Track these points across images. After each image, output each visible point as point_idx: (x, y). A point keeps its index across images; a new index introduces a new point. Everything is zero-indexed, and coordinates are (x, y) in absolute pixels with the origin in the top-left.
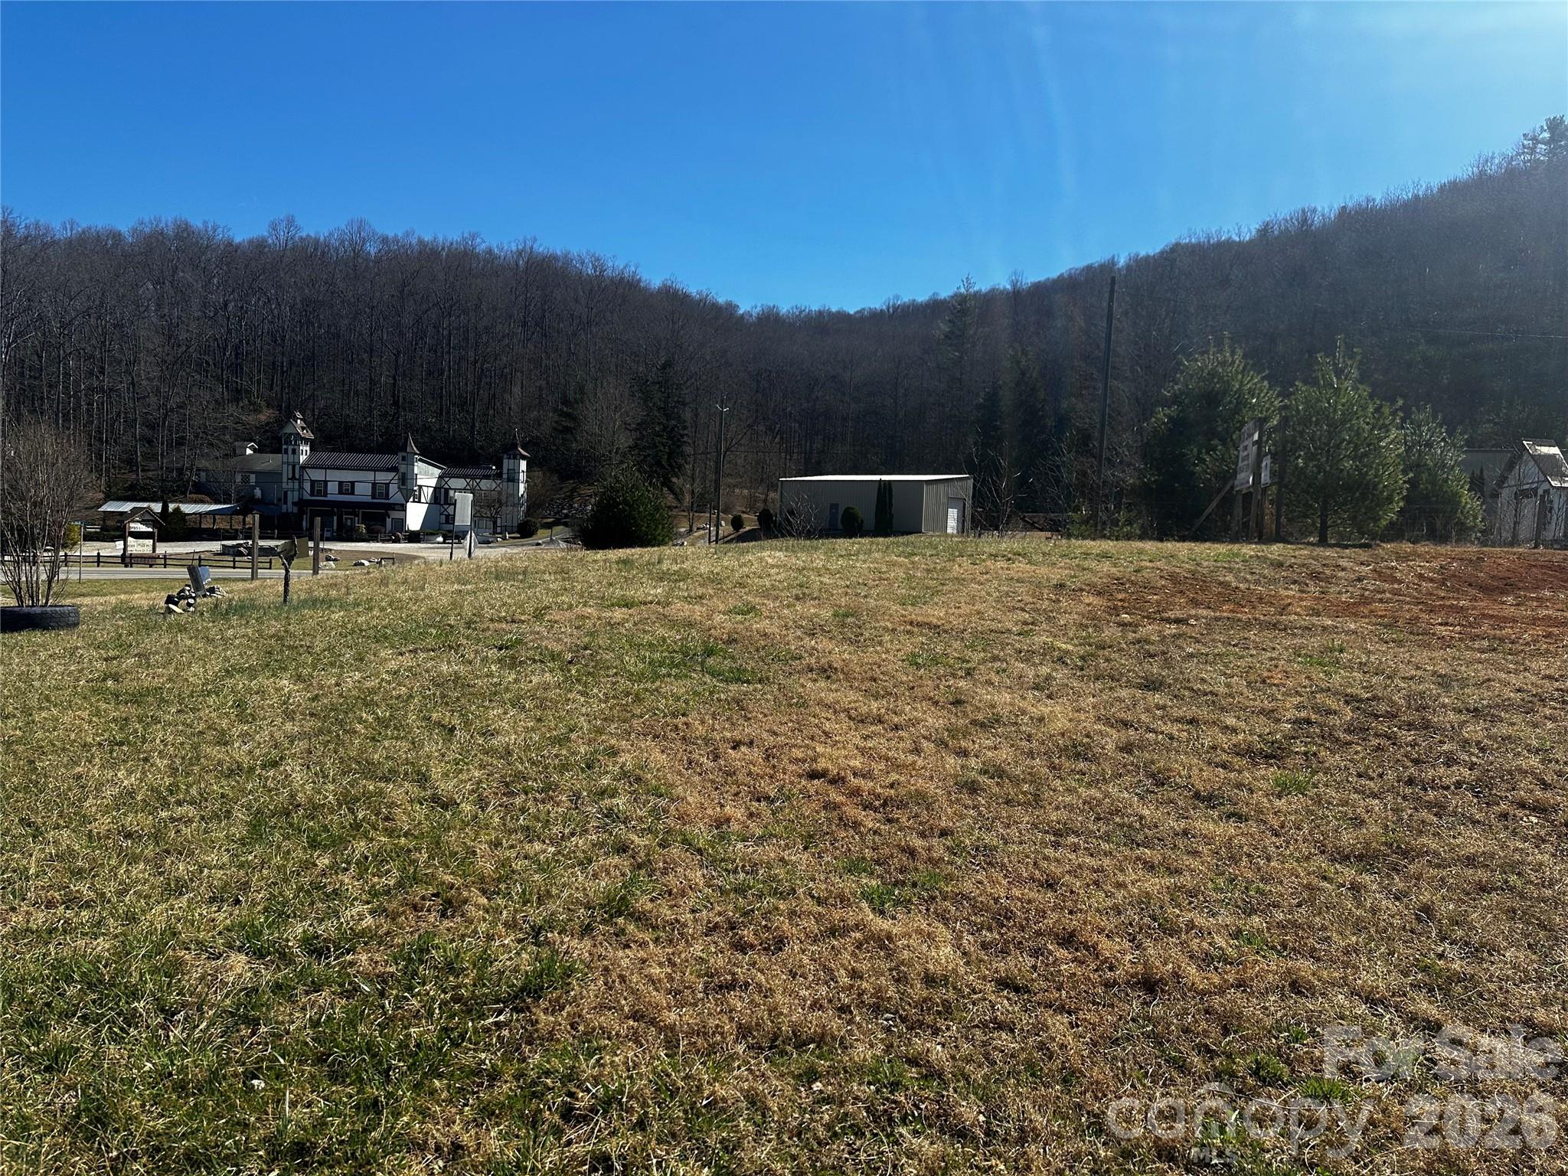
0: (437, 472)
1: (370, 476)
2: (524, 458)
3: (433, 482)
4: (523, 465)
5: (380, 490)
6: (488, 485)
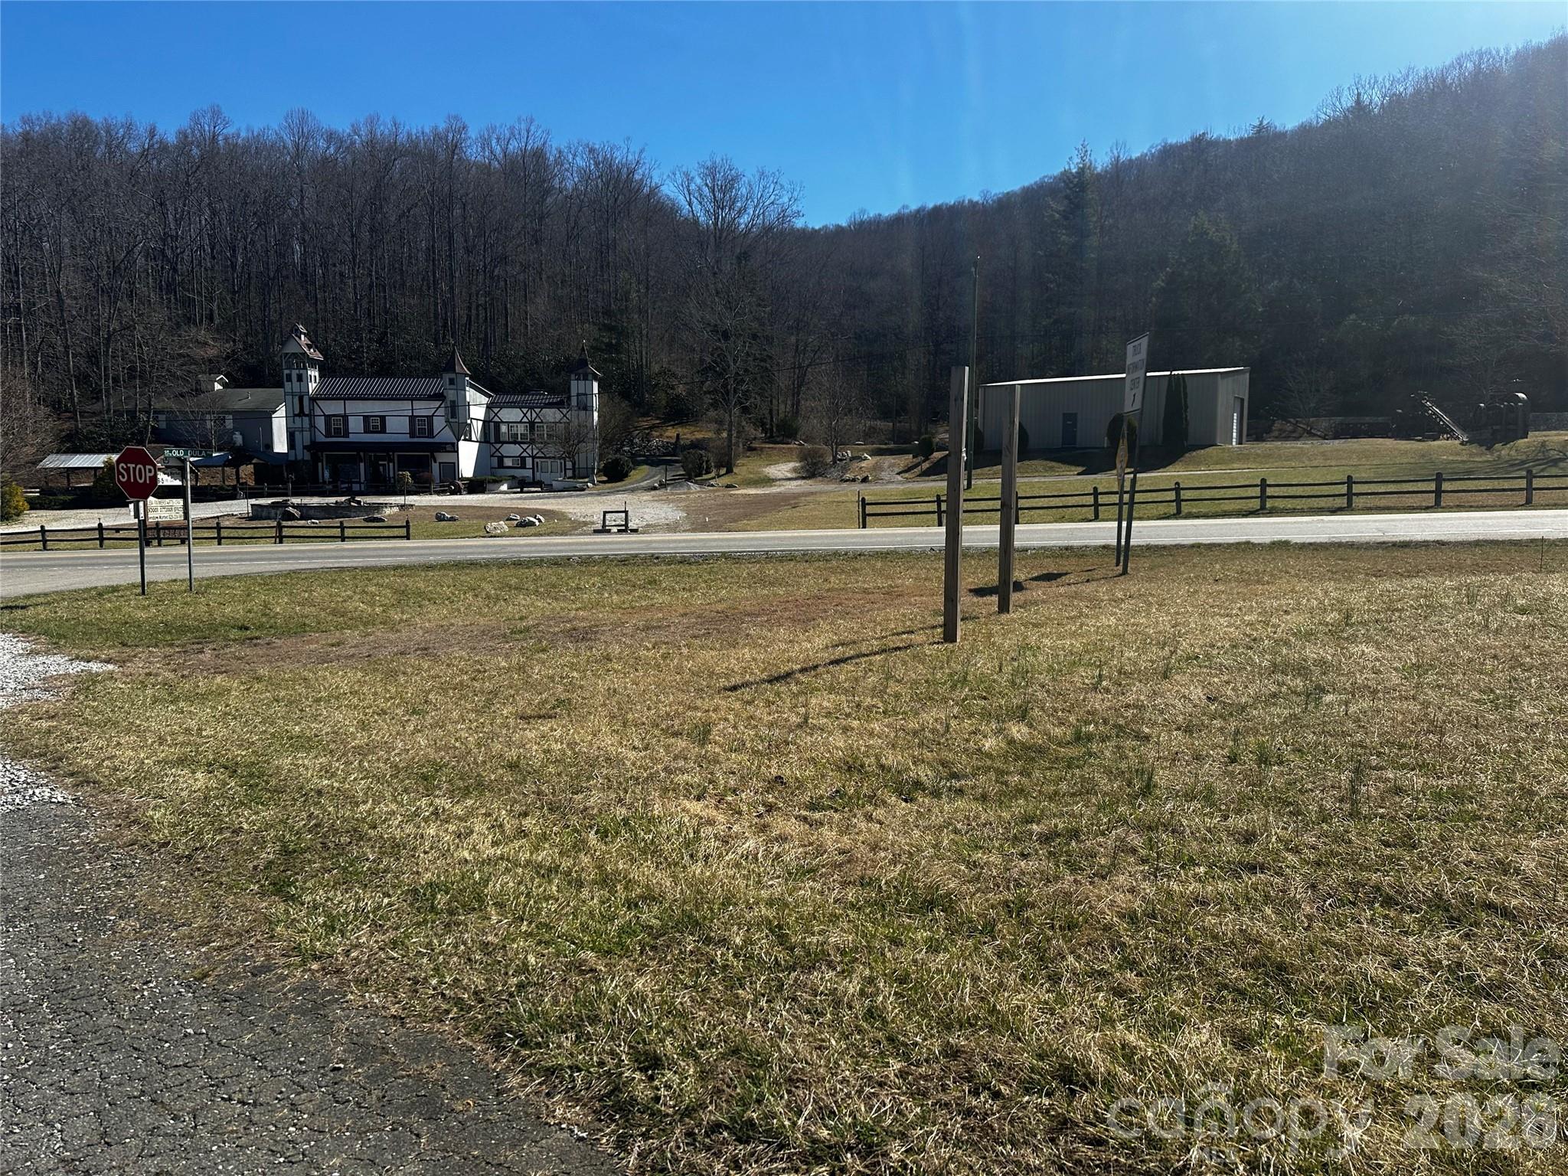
0: (486, 400)
1: (405, 407)
2: (596, 378)
3: (482, 414)
4: (596, 387)
5: (420, 426)
6: (551, 415)
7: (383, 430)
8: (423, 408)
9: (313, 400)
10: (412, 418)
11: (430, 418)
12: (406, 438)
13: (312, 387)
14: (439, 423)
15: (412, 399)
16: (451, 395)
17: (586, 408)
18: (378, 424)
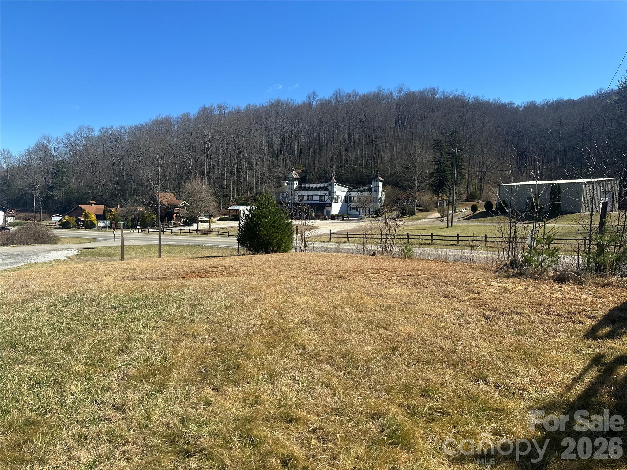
0: (347, 189)
1: (318, 192)
2: (381, 181)
3: (344, 194)
4: (381, 184)
5: (322, 198)
6: (366, 194)
7: (312, 200)
8: (323, 193)
9: (295, 190)
10: (320, 196)
11: (324, 196)
12: (318, 202)
13: (295, 187)
14: (327, 197)
15: (320, 190)
16: (330, 189)
17: (376, 191)
18: (310, 198)
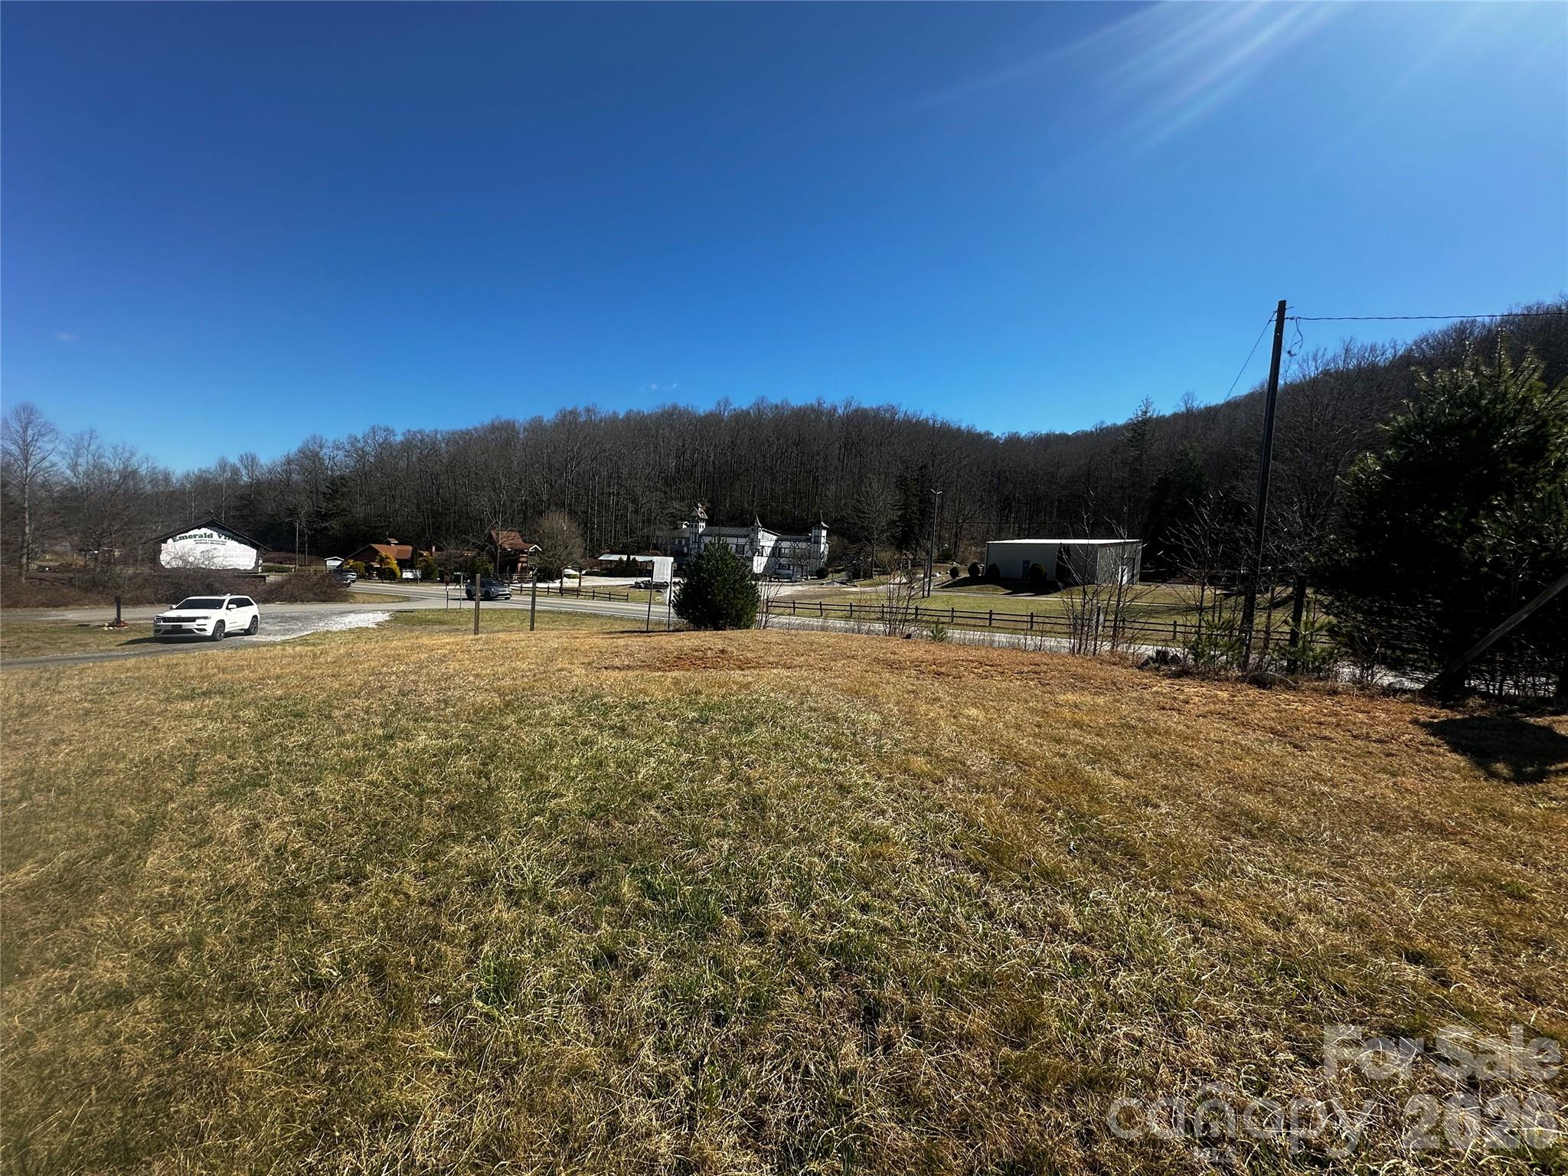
0: (775, 538)
1: (735, 540)
2: (824, 528)
3: (772, 544)
4: (824, 533)
5: (740, 549)
6: (803, 545)
8: (742, 541)
9: (701, 536)
10: (737, 545)
11: (744, 546)
13: (701, 530)
14: (747, 548)
15: (737, 536)
16: (752, 536)
17: (818, 542)
